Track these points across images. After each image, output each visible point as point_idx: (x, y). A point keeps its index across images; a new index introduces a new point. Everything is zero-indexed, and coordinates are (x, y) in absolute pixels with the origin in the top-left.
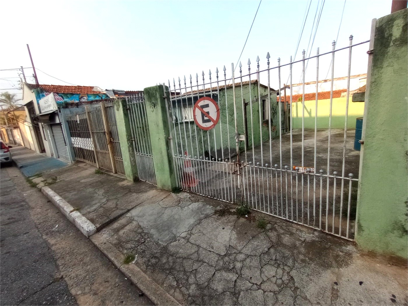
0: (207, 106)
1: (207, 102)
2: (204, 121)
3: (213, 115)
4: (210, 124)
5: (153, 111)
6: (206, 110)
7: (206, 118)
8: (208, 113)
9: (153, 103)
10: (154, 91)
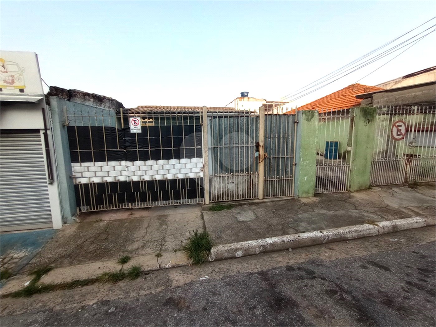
0: (401, 126)
1: (401, 124)
2: (398, 135)
3: (403, 131)
4: (401, 137)
5: (366, 125)
6: (400, 128)
7: (399, 133)
8: (401, 130)
9: (368, 119)
10: (372, 111)
